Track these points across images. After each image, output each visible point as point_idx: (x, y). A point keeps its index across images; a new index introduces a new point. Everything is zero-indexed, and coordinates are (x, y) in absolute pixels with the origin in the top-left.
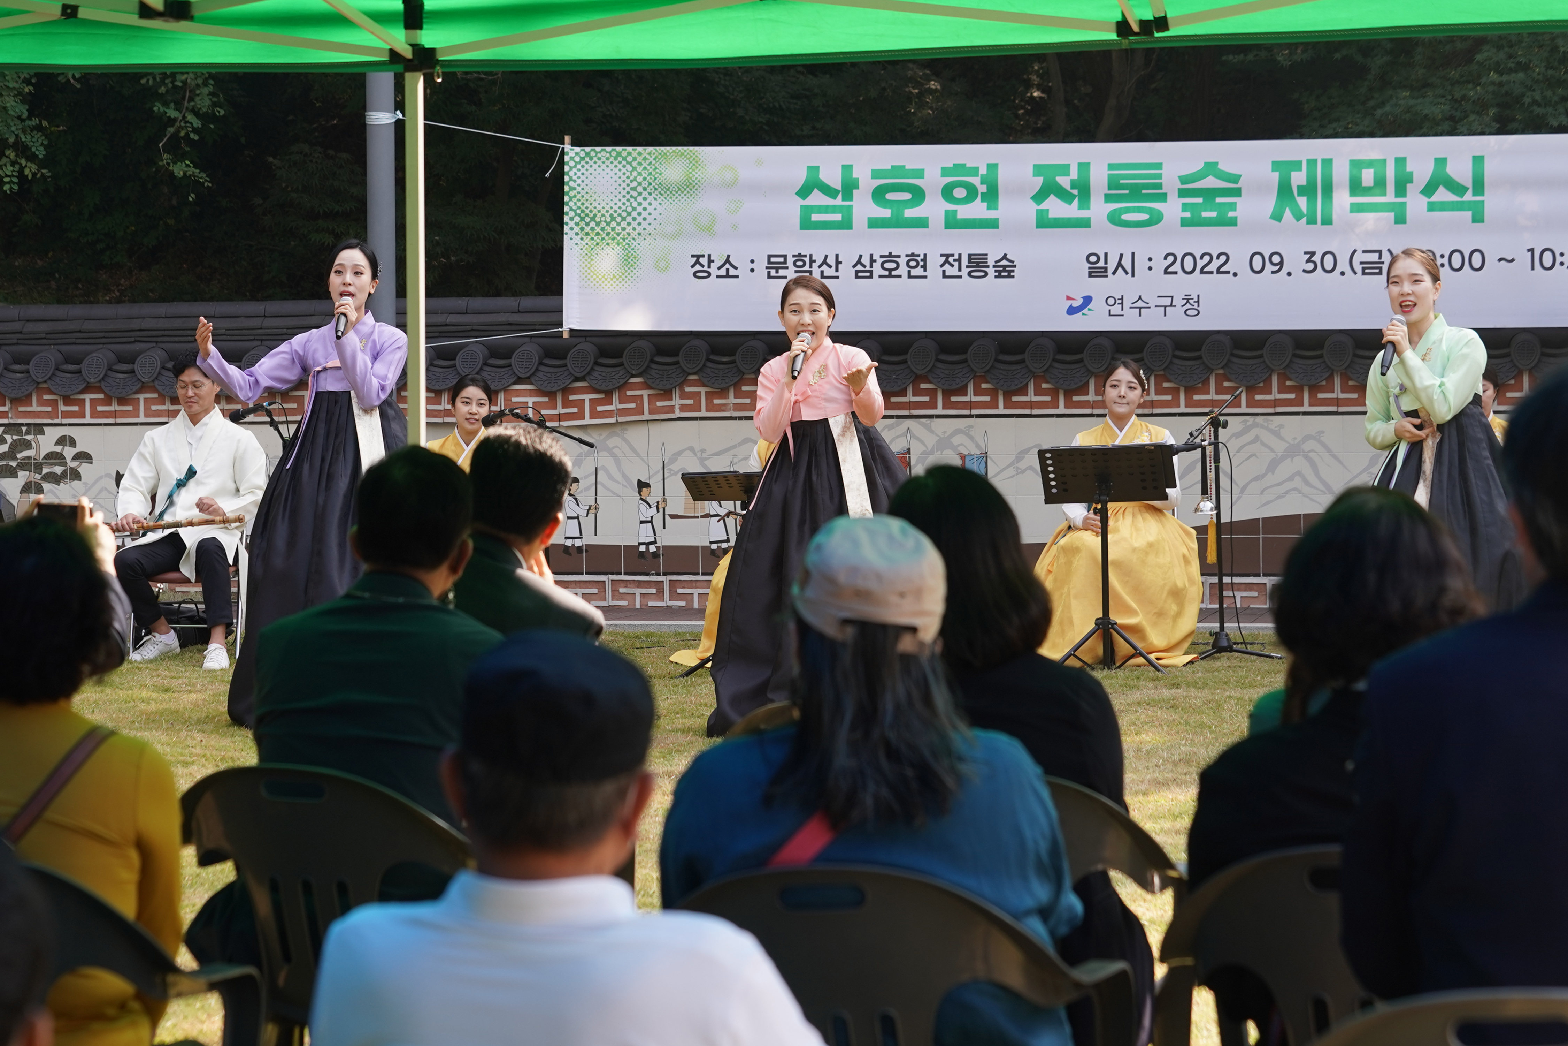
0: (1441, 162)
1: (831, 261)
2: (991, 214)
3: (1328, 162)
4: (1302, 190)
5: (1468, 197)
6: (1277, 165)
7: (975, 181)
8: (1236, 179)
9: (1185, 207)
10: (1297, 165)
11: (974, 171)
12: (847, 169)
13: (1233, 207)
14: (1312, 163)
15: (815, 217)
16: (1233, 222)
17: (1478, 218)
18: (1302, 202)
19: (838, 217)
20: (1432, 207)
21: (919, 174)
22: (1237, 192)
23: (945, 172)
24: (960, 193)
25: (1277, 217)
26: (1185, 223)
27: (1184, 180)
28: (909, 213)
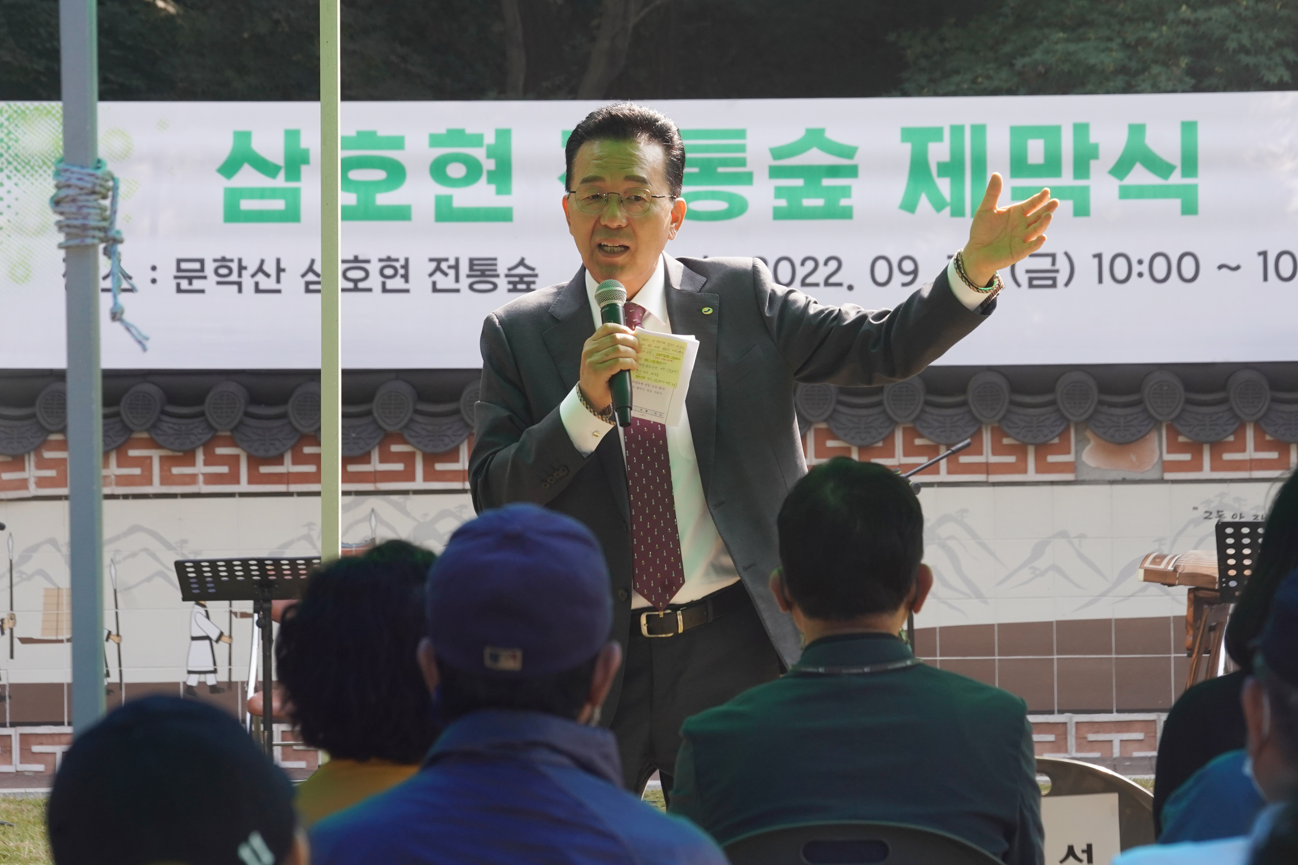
0: (1137, 130)
1: (270, 268)
2: (501, 201)
3: (979, 130)
4: (945, 169)
5: (1176, 178)
6: (908, 134)
7: (479, 153)
8: (850, 152)
9: (779, 192)
10: (936, 134)
11: (477, 140)
12: (292, 135)
13: (846, 192)
14: (957, 130)
15: (246, 205)
16: (846, 214)
17: (1190, 209)
18: (944, 185)
19: (279, 205)
20: (1126, 193)
21: (397, 143)
22: (852, 171)
23: (435, 140)
24: (456, 170)
25: (909, 206)
26: (779, 214)
27: (777, 153)
28: (383, 199)
